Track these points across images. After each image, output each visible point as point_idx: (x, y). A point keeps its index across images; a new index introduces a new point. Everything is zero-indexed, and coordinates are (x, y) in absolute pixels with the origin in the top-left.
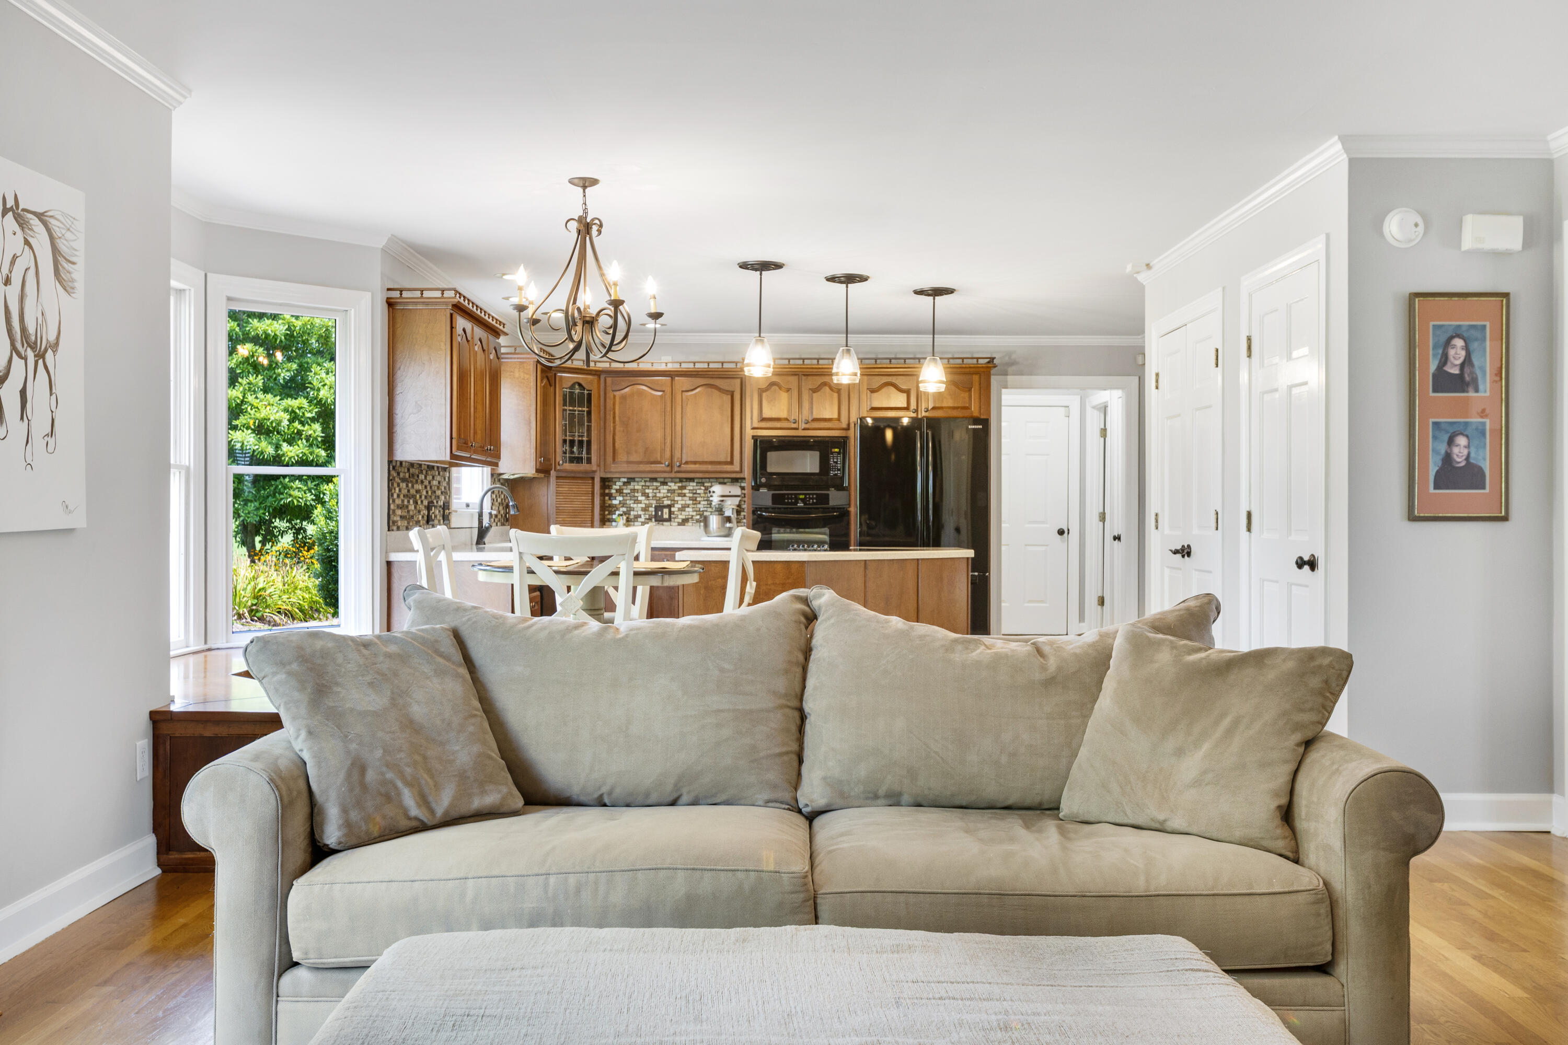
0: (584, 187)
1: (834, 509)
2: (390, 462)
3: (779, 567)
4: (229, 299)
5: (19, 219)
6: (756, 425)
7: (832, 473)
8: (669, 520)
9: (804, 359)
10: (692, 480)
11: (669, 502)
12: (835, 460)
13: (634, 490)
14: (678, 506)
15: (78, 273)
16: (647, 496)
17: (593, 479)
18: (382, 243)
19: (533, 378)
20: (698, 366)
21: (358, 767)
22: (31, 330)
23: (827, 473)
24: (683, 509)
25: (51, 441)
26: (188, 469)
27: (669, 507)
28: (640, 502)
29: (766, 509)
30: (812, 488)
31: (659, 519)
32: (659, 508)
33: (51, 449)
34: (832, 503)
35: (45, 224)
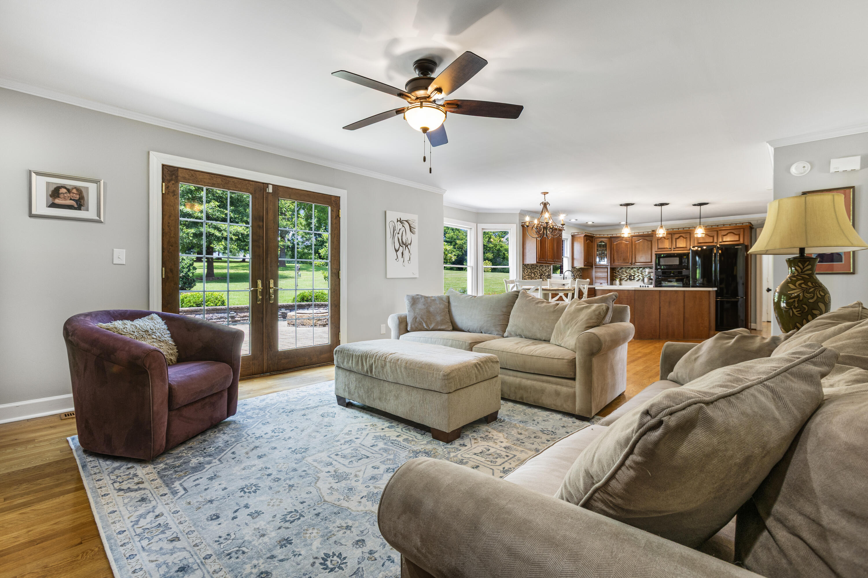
0: (545, 195)
1: (684, 276)
2: (523, 264)
3: (626, 291)
4: (483, 229)
5: (400, 222)
6: (656, 250)
7: (683, 264)
8: (634, 279)
9: (673, 229)
10: (641, 267)
11: (633, 274)
12: (685, 260)
13: (622, 271)
14: (636, 276)
15: (416, 230)
16: (627, 273)
17: (607, 268)
18: (519, 212)
19: (583, 241)
20: (640, 233)
21: (415, 318)
22: (404, 241)
23: (682, 265)
24: (638, 276)
25: (409, 262)
26: (472, 267)
27: (634, 276)
28: (624, 274)
29: (660, 276)
30: (676, 269)
31: (631, 280)
32: (631, 276)
33: (409, 263)
34: (683, 274)
35: (408, 222)
